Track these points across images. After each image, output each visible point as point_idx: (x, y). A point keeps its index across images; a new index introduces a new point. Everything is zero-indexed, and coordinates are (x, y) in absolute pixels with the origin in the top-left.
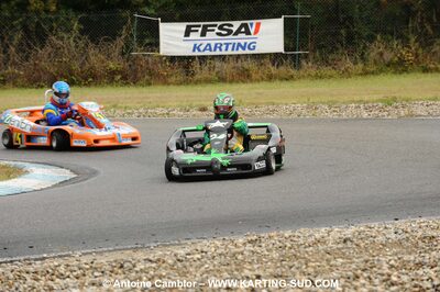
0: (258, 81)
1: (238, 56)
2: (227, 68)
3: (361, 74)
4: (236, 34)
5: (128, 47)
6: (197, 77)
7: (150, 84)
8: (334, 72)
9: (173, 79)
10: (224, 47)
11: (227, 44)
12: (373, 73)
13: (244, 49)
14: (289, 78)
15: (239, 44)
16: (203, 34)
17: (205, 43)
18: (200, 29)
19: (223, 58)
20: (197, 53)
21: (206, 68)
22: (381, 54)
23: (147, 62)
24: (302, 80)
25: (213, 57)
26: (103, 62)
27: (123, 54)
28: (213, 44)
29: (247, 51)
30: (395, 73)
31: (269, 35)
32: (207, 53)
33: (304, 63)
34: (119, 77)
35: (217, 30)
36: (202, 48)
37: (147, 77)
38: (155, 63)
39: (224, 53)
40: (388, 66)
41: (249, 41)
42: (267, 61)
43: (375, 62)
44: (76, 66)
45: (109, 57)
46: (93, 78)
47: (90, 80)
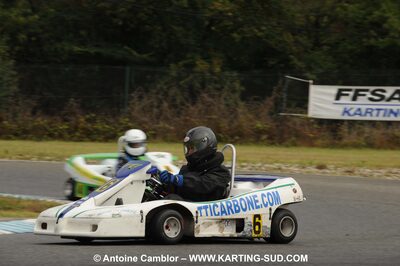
1: (390, 123)
2: (377, 133)
4: (389, 100)
5: (276, 104)
6: (345, 141)
7: (295, 145)
9: (319, 142)
10: (375, 113)
11: (379, 110)
13: (396, 115)
15: (391, 111)
16: (354, 99)
17: (356, 107)
18: (351, 94)
19: (373, 123)
20: (346, 117)
21: (355, 133)
23: (295, 124)
25: (362, 123)
26: (251, 121)
27: (271, 114)
28: (364, 108)
32: (357, 118)
34: (264, 137)
35: (369, 95)
36: (352, 112)
37: (293, 138)
38: (302, 125)
39: (374, 118)
44: (224, 124)
45: (258, 117)
46: (240, 136)
47: (237, 138)
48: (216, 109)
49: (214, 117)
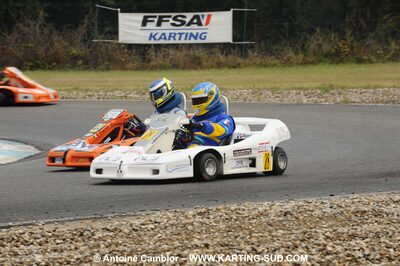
0: (208, 68)
1: (190, 45)
2: (180, 55)
3: (301, 64)
4: (189, 24)
5: (89, 35)
6: (153, 63)
7: (108, 69)
8: (277, 61)
9: (130, 65)
10: (177, 37)
11: (181, 34)
12: (312, 63)
13: (195, 38)
14: (236, 66)
15: (192, 35)
16: (159, 24)
17: (161, 32)
18: (156, 20)
19: (176, 46)
20: (153, 42)
21: (161, 55)
22: (320, 46)
23: (107, 49)
24: (248, 68)
25: (167, 46)
26: (66, 48)
27: (85, 41)
28: (167, 33)
29: (199, 41)
30: (332, 63)
31: (219, 27)
32: (162, 42)
33: (250, 52)
34: (80, 62)
35: (171, 21)
36: (157, 37)
37: (106, 63)
38: (114, 50)
39: (177, 42)
40: (326, 56)
41: (200, 32)
42: (216, 50)
43: (315, 53)
44: (41, 51)
45: (72, 44)
46: (57, 62)
47: (54, 64)
48: (32, 37)
49: (30, 45)
